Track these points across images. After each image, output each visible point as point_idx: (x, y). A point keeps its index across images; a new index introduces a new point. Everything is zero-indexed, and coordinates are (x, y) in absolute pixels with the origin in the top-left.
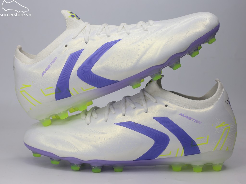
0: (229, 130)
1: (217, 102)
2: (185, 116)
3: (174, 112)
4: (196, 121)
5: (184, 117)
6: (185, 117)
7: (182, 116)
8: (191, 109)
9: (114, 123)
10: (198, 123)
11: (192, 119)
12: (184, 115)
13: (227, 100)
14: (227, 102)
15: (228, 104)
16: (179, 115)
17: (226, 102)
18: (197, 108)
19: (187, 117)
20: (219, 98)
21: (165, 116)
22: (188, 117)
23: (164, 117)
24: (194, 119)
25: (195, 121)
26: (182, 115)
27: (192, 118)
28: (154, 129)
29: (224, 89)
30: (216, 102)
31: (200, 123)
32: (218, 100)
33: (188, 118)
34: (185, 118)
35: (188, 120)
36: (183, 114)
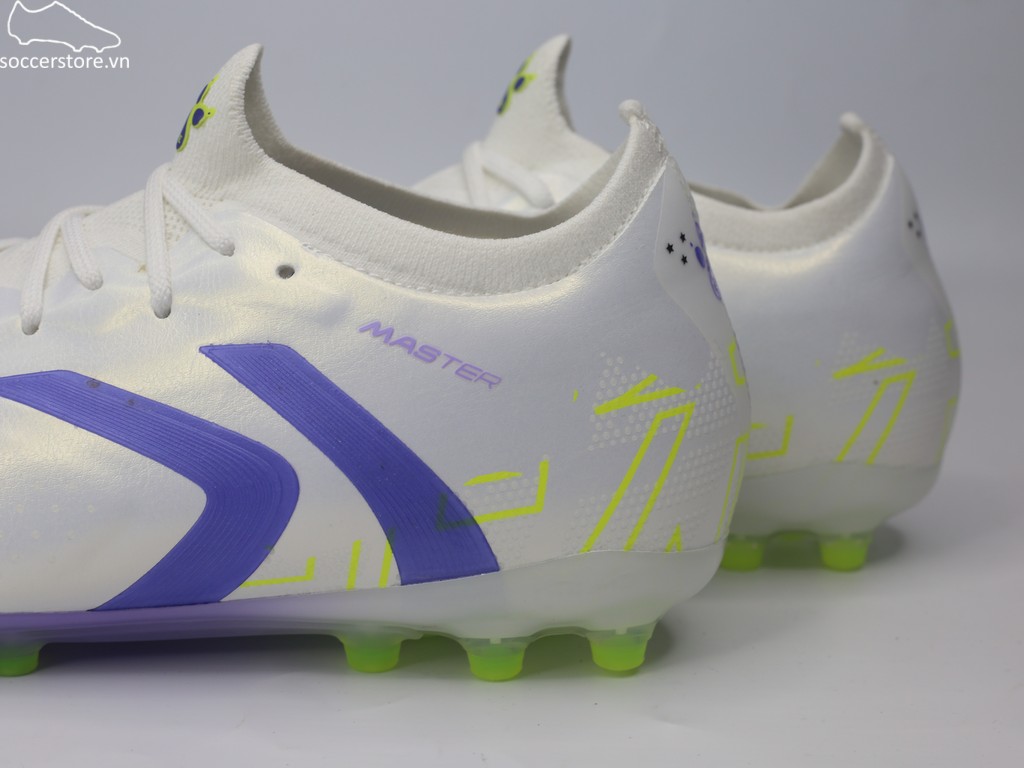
0: (684, 426)
1: (608, 248)
2: (395, 337)
3: (332, 315)
4: (466, 372)
5: (392, 344)
6: (401, 342)
7: (380, 340)
8: (442, 292)
10: (483, 385)
11: (441, 360)
12: (390, 332)
13: (683, 237)
14: (680, 249)
15: (684, 260)
16: (363, 330)
17: (670, 248)
18: (479, 289)
19: (408, 344)
20: (627, 226)
21: (276, 339)
22: (417, 349)
23: (270, 346)
24: (452, 359)
25: (462, 368)
26: (377, 334)
27: (439, 353)
28: (205, 416)
29: (663, 168)
30: (603, 251)
31: (495, 380)
32: (619, 236)
33: (416, 354)
34: (398, 350)
35: (419, 362)
36: (383, 327)
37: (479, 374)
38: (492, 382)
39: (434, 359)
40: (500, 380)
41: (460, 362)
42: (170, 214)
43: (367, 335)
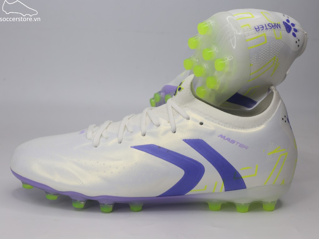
0: (285, 157)
1: (270, 119)
2: (226, 138)
3: (212, 133)
4: (241, 146)
5: (225, 139)
6: (227, 139)
7: (222, 139)
8: (235, 128)
9: (130, 146)
10: (245, 148)
11: (236, 143)
12: (224, 137)
13: (285, 116)
14: (285, 119)
15: (285, 121)
16: (219, 136)
17: (283, 119)
18: (243, 128)
19: (228, 139)
20: (274, 114)
21: (200, 138)
22: (230, 140)
23: (198, 140)
24: (238, 143)
25: (240, 145)
27: (235, 141)
28: (184, 155)
29: (280, 101)
30: (269, 120)
31: (247, 148)
32: (272, 117)
33: (230, 142)
34: (226, 141)
35: (231, 144)
36: (223, 136)
37: (244, 146)
38: (246, 148)
39: (234, 143)
40: (248, 147)
41: (240, 143)
42: (173, 110)
43: (220, 137)
